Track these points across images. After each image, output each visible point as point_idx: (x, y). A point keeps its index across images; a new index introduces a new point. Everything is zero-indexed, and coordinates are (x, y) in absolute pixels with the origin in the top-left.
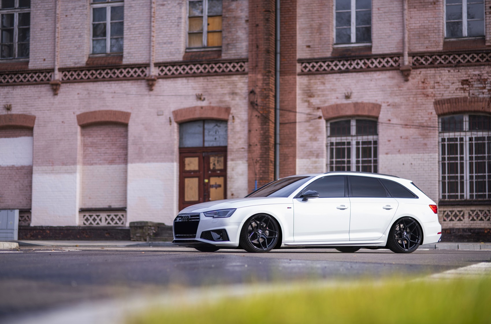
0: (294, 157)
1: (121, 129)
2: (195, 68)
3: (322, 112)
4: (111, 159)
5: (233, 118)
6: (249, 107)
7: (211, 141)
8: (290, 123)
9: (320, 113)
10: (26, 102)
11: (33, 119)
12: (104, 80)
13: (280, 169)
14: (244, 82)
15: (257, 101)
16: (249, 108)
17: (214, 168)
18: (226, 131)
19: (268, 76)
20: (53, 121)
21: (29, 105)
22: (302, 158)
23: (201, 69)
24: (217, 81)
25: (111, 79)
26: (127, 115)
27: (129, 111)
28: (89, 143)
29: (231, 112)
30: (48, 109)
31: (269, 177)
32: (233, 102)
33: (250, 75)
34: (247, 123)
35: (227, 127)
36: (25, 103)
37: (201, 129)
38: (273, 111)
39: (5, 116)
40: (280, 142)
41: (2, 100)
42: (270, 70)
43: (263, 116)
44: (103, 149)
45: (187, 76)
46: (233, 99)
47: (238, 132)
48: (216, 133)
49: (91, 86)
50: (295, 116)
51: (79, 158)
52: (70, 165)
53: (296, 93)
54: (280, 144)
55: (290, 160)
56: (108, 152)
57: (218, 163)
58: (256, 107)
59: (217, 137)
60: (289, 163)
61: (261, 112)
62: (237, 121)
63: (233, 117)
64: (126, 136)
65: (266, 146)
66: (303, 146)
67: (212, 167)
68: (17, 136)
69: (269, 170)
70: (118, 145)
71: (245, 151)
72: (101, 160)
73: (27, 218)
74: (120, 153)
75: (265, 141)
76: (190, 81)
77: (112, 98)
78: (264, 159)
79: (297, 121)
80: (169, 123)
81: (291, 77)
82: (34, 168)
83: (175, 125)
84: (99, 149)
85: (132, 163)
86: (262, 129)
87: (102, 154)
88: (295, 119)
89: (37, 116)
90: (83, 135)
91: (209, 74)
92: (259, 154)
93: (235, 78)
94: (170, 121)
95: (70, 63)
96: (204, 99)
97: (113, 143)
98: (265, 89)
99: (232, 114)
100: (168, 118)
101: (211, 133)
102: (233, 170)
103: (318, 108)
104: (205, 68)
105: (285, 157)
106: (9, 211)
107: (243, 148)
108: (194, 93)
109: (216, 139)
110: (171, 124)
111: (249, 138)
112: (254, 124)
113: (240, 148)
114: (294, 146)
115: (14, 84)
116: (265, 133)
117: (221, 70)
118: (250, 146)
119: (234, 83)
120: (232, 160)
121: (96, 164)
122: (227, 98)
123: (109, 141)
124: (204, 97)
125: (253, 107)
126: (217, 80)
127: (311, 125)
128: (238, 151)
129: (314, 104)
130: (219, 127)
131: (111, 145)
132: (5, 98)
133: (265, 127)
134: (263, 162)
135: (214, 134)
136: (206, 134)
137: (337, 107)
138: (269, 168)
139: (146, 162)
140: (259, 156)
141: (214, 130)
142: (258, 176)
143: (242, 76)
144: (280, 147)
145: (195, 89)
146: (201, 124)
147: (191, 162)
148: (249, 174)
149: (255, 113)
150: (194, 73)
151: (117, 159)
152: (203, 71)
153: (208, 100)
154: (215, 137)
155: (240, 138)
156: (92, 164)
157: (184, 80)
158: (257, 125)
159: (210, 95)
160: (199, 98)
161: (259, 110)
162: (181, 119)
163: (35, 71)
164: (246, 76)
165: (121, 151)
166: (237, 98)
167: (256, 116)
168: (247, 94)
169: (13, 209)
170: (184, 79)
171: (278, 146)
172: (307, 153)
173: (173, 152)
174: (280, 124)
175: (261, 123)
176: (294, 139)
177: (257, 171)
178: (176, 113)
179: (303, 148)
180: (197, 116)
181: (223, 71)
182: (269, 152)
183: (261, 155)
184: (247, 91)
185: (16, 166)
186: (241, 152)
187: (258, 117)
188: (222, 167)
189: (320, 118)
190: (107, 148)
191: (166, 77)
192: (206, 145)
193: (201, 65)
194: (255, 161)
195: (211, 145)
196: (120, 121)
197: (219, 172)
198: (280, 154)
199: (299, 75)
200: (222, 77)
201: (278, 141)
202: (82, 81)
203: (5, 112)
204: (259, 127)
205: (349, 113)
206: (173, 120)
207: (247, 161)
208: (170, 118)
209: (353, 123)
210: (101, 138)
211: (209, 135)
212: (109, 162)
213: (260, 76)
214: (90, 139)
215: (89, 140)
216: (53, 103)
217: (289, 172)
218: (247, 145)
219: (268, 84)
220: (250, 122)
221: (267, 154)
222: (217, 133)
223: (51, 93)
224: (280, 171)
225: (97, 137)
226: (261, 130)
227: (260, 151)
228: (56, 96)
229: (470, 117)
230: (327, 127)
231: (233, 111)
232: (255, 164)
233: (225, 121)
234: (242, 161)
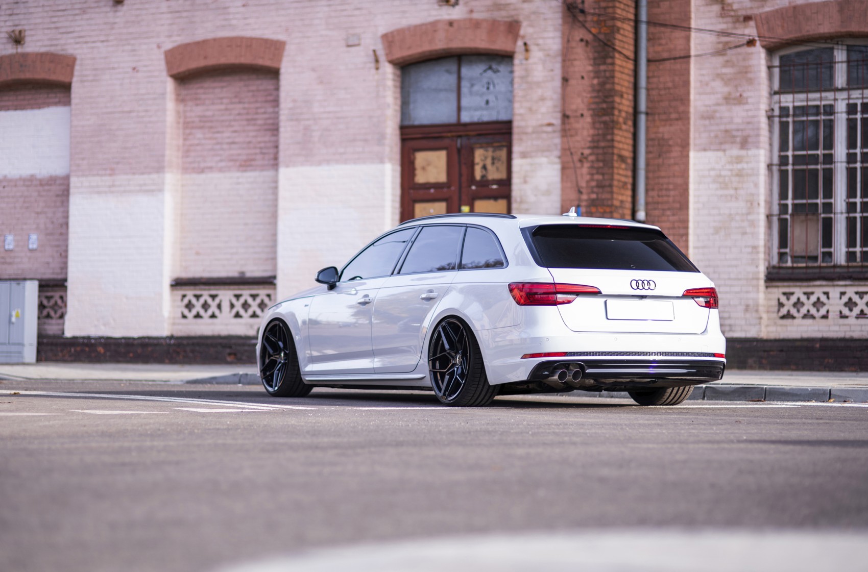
0: (685, 146)
1: (265, 84)
3: (757, 27)
4: (244, 157)
5: (526, 47)
6: (564, 18)
7: (476, 109)
8: (675, 59)
9: (751, 31)
10: (54, 22)
11: (68, 62)
13: (647, 178)
15: (583, 2)
16: (565, 22)
17: (483, 177)
18: (512, 82)
20: (113, 68)
21: (61, 30)
22: (705, 150)
26: (277, 47)
27: (281, 37)
28: (197, 119)
29: (522, 32)
30: (103, 38)
31: (612, 199)
32: (527, 8)
34: (559, 59)
35: (512, 72)
36: (53, 26)
37: (453, 79)
38: (627, 28)
39: (11, 57)
40: (647, 107)
41: (5, 21)
43: (600, 40)
44: (226, 135)
46: (526, 1)
47: (538, 84)
48: (488, 88)
50: (688, 39)
51: (172, 153)
52: (149, 173)
54: (647, 114)
55: (673, 154)
56: (237, 140)
57: (493, 163)
58: (581, 18)
59: (491, 98)
60: (672, 161)
61: (594, 31)
62: (536, 54)
63: (525, 44)
64: (276, 102)
65: (606, 118)
66: (709, 116)
67: (478, 174)
68: (39, 106)
69: (612, 179)
70: (260, 122)
71: (554, 132)
72: (221, 161)
73: (59, 302)
74: (265, 142)
75: (604, 106)
77: (244, 6)
78: (600, 151)
79: (693, 53)
80: (373, 65)
82: (74, 181)
83: (388, 70)
84: (218, 132)
85: (287, 166)
86: (597, 74)
87: (225, 146)
88: (689, 49)
89: (78, 57)
90: (180, 99)
92: (589, 139)
94: (377, 61)
96: (456, 3)
97: (249, 117)
99: (523, 37)
100: (371, 53)
101: (476, 88)
102: (525, 182)
103: (747, 18)
105: (659, 147)
106: (14, 284)
107: (549, 125)
109: (487, 102)
110: (377, 69)
111: (564, 98)
112: (577, 63)
113: (542, 125)
114: (684, 117)
116: (602, 84)
118: (565, 117)
120: (524, 155)
121: (211, 168)
123: (239, 114)
125: (574, 17)
127: (727, 64)
128: (538, 131)
129: (735, 7)
130: (496, 71)
131: (245, 123)
132: (11, 15)
133: (602, 68)
134: (598, 160)
135: (485, 90)
136: (465, 90)
137: (795, 13)
138: (612, 174)
139: (320, 163)
140: (588, 144)
141: (485, 81)
142: (585, 197)
144: (647, 120)
146: (452, 66)
147: (429, 164)
148: (563, 189)
149: (580, 33)
151: (259, 157)
153: (466, 3)
154: (485, 98)
155: (542, 99)
156: (202, 171)
158: (583, 64)
161: (588, 25)
162: (401, 53)
165: (267, 139)
167: (582, 40)
169: (20, 279)
171: (642, 119)
172: (716, 136)
173: (382, 137)
174: (649, 61)
175: (595, 59)
176: (685, 100)
177: (583, 184)
178: (389, 39)
179: (707, 122)
180: (440, 44)
182: (613, 134)
183: (593, 141)
185: (39, 177)
186: (544, 135)
187: (588, 43)
188: (502, 175)
189: (751, 43)
190: (235, 132)
192: (466, 118)
194: (576, 158)
195: (475, 119)
196: (260, 62)
197: (495, 187)
198: (648, 140)
201: (643, 106)
203: (10, 49)
204: (590, 68)
205: (826, 28)
206: (382, 58)
207: (560, 157)
208: (374, 51)
209: (840, 55)
210: (223, 107)
211: (471, 93)
212: (241, 166)
214: (199, 110)
215: (196, 111)
216: (115, 23)
217: (671, 187)
218: (559, 115)
220: (566, 56)
221: (609, 137)
222: (491, 87)
224: (647, 184)
225: (213, 104)
226: (594, 78)
227: (592, 132)
228: (119, 7)
230: (770, 68)
231: (525, 30)
232: (579, 165)
233: (507, 57)
234: (547, 157)
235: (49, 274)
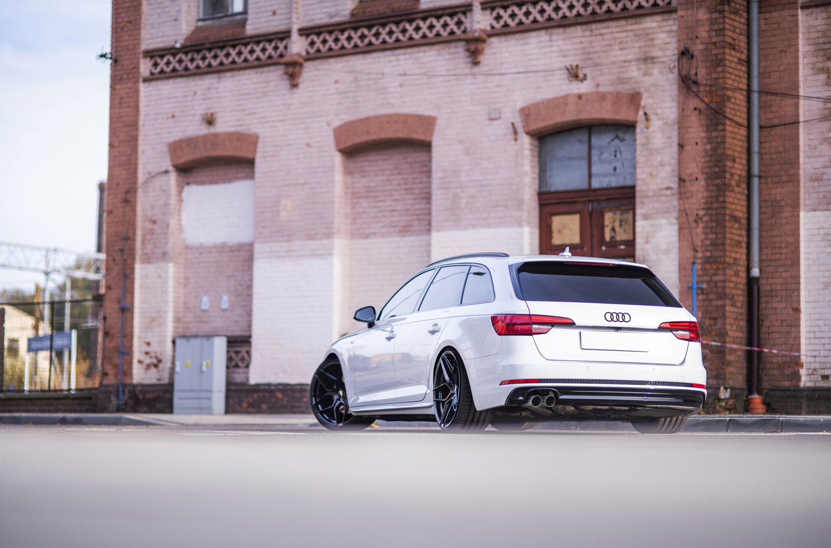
0: (796, 207)
1: (419, 156)
2: (564, 6)
4: (403, 224)
5: (647, 117)
6: (679, 89)
7: (605, 176)
8: (785, 125)
10: (240, 105)
11: (252, 140)
12: (384, 47)
13: (760, 237)
14: (669, 32)
15: (696, 74)
16: (680, 93)
17: (612, 238)
19: (721, 12)
20: (290, 145)
21: (247, 112)
22: (814, 210)
23: (577, 6)
24: (612, 33)
25: (398, 46)
26: (429, 122)
27: (432, 113)
28: (362, 190)
29: (643, 103)
30: (281, 118)
31: (725, 256)
32: (647, 81)
33: (681, 13)
34: (676, 127)
35: (635, 140)
36: (239, 108)
37: (584, 148)
38: (740, 98)
39: (205, 137)
40: (760, 171)
41: (200, 105)
43: (712, 108)
44: (388, 203)
45: (549, 25)
46: (646, 74)
47: (657, 151)
48: (615, 156)
49: (360, 63)
50: (797, 106)
51: (340, 220)
52: (320, 239)
53: (797, 51)
54: (760, 177)
55: (785, 214)
56: (398, 208)
57: (621, 225)
58: (694, 88)
59: (618, 165)
60: (784, 221)
61: (706, 100)
62: (656, 123)
63: (645, 114)
64: (429, 173)
65: (718, 181)
66: (817, 178)
67: (607, 237)
68: (230, 180)
69: (725, 238)
70: (417, 191)
71: (673, 195)
72: (384, 227)
73: (246, 356)
74: (421, 209)
75: (717, 169)
76: (555, 37)
77: (401, 86)
78: (714, 212)
79: (801, 119)
80: (512, 137)
81: (786, 13)
82: (257, 247)
83: (526, 141)
84: (381, 201)
85: (439, 231)
86: (709, 140)
87: (387, 214)
88: (797, 115)
89: (261, 135)
90: (347, 172)
91: (594, 19)
92: (704, 201)
93: (650, 23)
94: (515, 133)
95: (320, 17)
96: (585, 77)
97: (408, 187)
98: (715, 43)
99: (644, 108)
100: (510, 125)
101: (605, 156)
102: (647, 242)
104: (585, 5)
105: (772, 208)
106: (204, 340)
107: (668, 188)
108: (562, 65)
109: (615, 169)
110: (516, 140)
111: (680, 162)
112: (691, 130)
113: (662, 189)
114: (794, 180)
115: (220, 70)
116: (714, 149)
117: (620, 6)
118: (681, 180)
119: (647, 36)
120: (646, 217)
121: (374, 234)
122: (634, 72)
123: (399, 184)
124: (585, 71)
125: (688, 88)
126: (613, 31)
128: (657, 195)
130: (622, 140)
131: (403, 192)
132: (205, 99)
133: (714, 134)
134: (711, 220)
135: (613, 157)
136: (595, 158)
138: (725, 233)
139: (466, 228)
140: (703, 206)
141: (613, 149)
142: (700, 255)
143: (666, 17)
144: (760, 183)
145: (565, 56)
146: (583, 136)
147: (564, 227)
148: (681, 248)
149: (694, 103)
150: (564, 17)
151: (416, 223)
152: (582, 11)
153: (593, 78)
154: (613, 165)
155: (662, 165)
156: (367, 236)
157: (543, 36)
158: (697, 131)
159: (597, 66)
161: (700, 95)
162: (537, 125)
163: (258, 39)
164: (674, 16)
165: (422, 206)
166: (655, 71)
167: (695, 109)
168: (676, 58)
169: (209, 336)
170: (543, 32)
171: (756, 181)
172: (824, 197)
173: (520, 203)
174: (761, 127)
175: (707, 126)
176: (794, 163)
177: (698, 243)
178: (526, 113)
179: (816, 184)
180: (570, 115)
181: (624, 9)
182: (724, 196)
183: (707, 203)
184: (676, 52)
185: (230, 244)
186: (664, 198)
187: (700, 111)
188: (630, 237)
190: (395, 200)
191: (506, 32)
192: (596, 184)
194: (691, 219)
195: (605, 185)
196: (415, 136)
197: (622, 247)
198: (761, 201)
199: (806, 7)
200: (622, 23)
201: (756, 170)
202: (343, 53)
203: (204, 130)
204: (704, 135)
206: (520, 130)
207: (677, 218)
208: (513, 124)
210: (384, 178)
211: (600, 161)
212: (401, 231)
213: (702, 15)
214: (364, 182)
215: (362, 182)
216: (291, 104)
217: (783, 245)
218: (676, 179)
219: (721, 32)
220: (682, 124)
221: (721, 199)
222: (618, 154)
223: (285, 83)
224: (760, 243)
225: (376, 175)
226: (707, 143)
227: (705, 194)
228: (295, 90)
231: (646, 101)
232: (694, 225)
233: (629, 127)
234: (666, 218)
235: (237, 331)
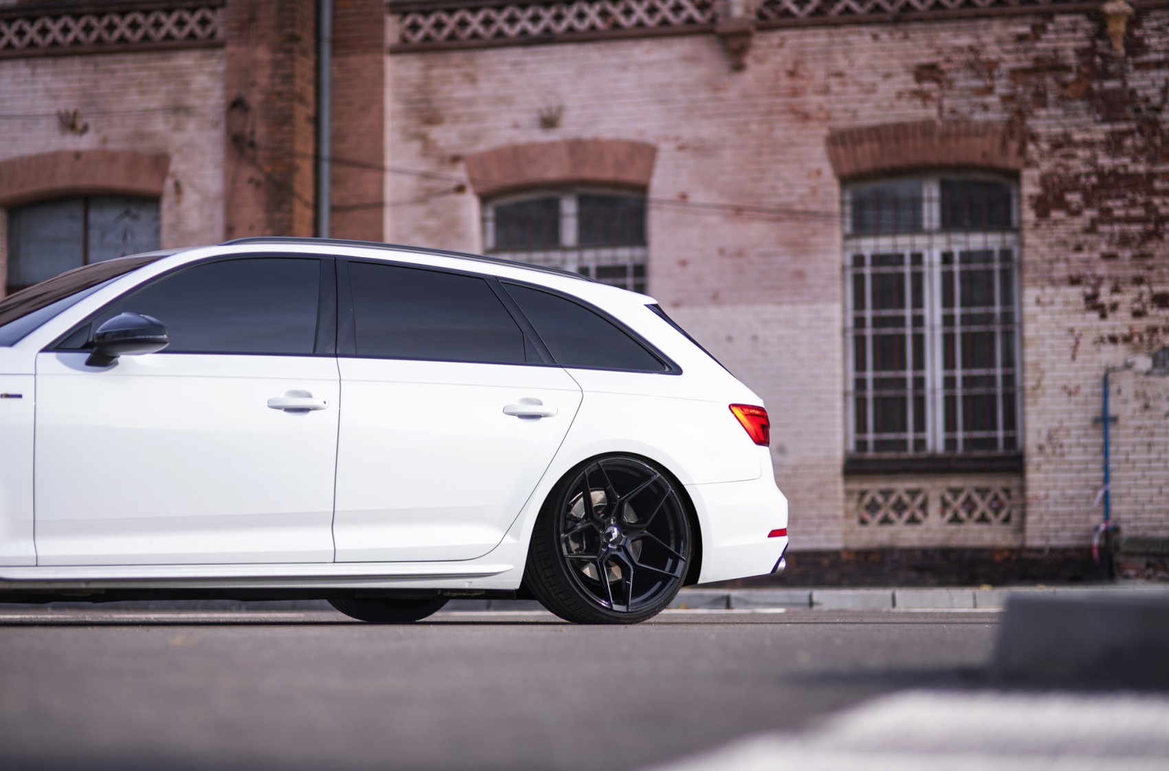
2: (55, 28)
3: (469, 170)
5: (178, 188)
6: (227, 152)
8: (365, 207)
9: (460, 174)
14: (212, 74)
15: (252, 133)
16: (228, 157)
18: (157, 231)
19: (290, 51)
23: (76, 30)
24: (126, 70)
29: (172, 168)
32: (178, 138)
33: (230, 49)
34: (221, 204)
35: (158, 218)
37: (76, 227)
38: (306, 166)
42: (298, 32)
43: (273, 181)
45: (32, 53)
46: (178, 128)
47: (193, 235)
48: (124, 240)
50: (381, 183)
53: (381, 111)
58: (250, 152)
59: (129, 251)
61: (268, 169)
62: (191, 197)
63: (177, 184)
76: (39, 70)
79: (388, 199)
81: (368, 58)
86: (270, 223)
88: (381, 194)
91: (101, 48)
93: (185, 61)
96: (85, 129)
98: (279, 94)
99: (174, 175)
101: (108, 239)
103: (456, 159)
104: (88, 29)
108: (53, 110)
112: (244, 209)
117: (140, 33)
119: (181, 78)
122: (159, 125)
124: (85, 120)
125: (241, 152)
126: (129, 67)
127: (432, 214)
129: (441, 144)
130: (135, 218)
133: (278, 216)
135: (120, 241)
136: (93, 241)
137: (515, 154)
141: (120, 229)
143: (208, 52)
145: (56, 98)
146: (79, 211)
149: (247, 172)
150: (55, 43)
152: (82, 36)
153: (98, 131)
154: (121, 252)
157: (23, 69)
158: (252, 211)
159: (104, 113)
160: (69, 123)
161: (259, 161)
162: (10, 191)
164: (220, 52)
166: (191, 125)
167: (251, 180)
168: (221, 110)
170: (22, 63)
174: (334, 209)
175: (268, 205)
180: (62, 180)
181: (146, 38)
184: (222, 101)
187: (258, 185)
189: (460, 189)
193: (77, 17)
199: (395, 51)
200: (142, 57)
204: (261, 215)
205: (555, 171)
209: (569, 207)
211: (102, 246)
213: (262, 54)
219: (288, 78)
220: (230, 201)
222: (129, 238)
226: (267, 228)
229: (944, 186)
230: (483, 220)
231: (176, 166)
233: (151, 200)
